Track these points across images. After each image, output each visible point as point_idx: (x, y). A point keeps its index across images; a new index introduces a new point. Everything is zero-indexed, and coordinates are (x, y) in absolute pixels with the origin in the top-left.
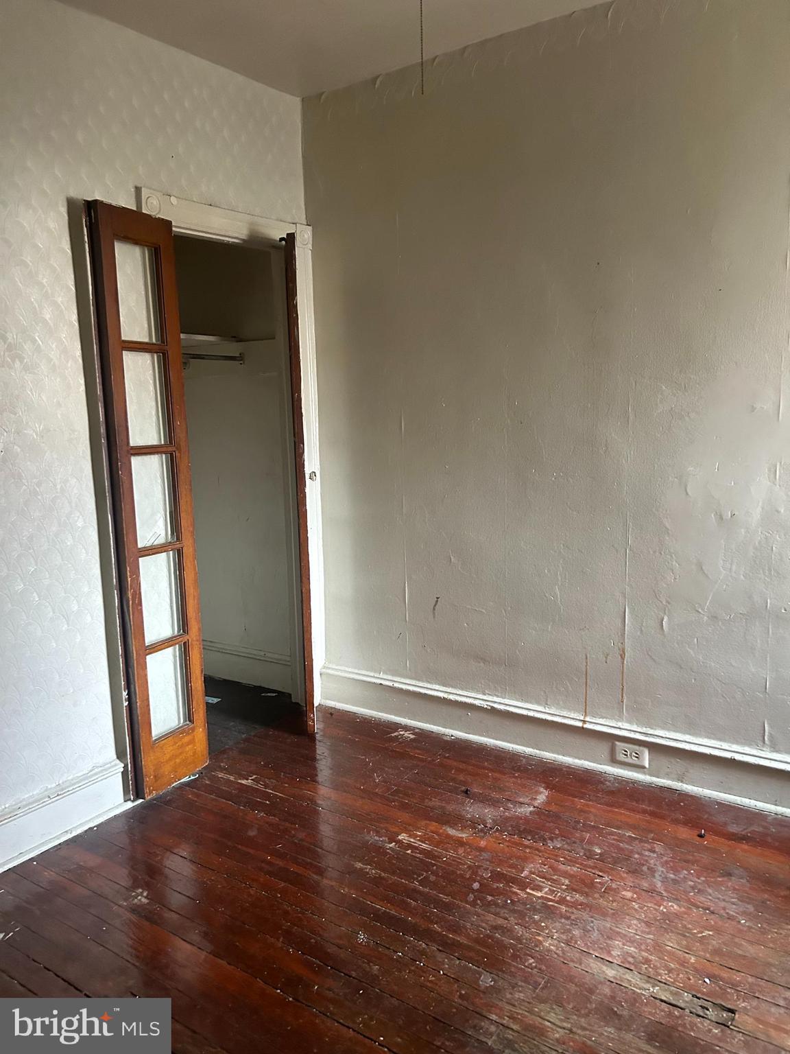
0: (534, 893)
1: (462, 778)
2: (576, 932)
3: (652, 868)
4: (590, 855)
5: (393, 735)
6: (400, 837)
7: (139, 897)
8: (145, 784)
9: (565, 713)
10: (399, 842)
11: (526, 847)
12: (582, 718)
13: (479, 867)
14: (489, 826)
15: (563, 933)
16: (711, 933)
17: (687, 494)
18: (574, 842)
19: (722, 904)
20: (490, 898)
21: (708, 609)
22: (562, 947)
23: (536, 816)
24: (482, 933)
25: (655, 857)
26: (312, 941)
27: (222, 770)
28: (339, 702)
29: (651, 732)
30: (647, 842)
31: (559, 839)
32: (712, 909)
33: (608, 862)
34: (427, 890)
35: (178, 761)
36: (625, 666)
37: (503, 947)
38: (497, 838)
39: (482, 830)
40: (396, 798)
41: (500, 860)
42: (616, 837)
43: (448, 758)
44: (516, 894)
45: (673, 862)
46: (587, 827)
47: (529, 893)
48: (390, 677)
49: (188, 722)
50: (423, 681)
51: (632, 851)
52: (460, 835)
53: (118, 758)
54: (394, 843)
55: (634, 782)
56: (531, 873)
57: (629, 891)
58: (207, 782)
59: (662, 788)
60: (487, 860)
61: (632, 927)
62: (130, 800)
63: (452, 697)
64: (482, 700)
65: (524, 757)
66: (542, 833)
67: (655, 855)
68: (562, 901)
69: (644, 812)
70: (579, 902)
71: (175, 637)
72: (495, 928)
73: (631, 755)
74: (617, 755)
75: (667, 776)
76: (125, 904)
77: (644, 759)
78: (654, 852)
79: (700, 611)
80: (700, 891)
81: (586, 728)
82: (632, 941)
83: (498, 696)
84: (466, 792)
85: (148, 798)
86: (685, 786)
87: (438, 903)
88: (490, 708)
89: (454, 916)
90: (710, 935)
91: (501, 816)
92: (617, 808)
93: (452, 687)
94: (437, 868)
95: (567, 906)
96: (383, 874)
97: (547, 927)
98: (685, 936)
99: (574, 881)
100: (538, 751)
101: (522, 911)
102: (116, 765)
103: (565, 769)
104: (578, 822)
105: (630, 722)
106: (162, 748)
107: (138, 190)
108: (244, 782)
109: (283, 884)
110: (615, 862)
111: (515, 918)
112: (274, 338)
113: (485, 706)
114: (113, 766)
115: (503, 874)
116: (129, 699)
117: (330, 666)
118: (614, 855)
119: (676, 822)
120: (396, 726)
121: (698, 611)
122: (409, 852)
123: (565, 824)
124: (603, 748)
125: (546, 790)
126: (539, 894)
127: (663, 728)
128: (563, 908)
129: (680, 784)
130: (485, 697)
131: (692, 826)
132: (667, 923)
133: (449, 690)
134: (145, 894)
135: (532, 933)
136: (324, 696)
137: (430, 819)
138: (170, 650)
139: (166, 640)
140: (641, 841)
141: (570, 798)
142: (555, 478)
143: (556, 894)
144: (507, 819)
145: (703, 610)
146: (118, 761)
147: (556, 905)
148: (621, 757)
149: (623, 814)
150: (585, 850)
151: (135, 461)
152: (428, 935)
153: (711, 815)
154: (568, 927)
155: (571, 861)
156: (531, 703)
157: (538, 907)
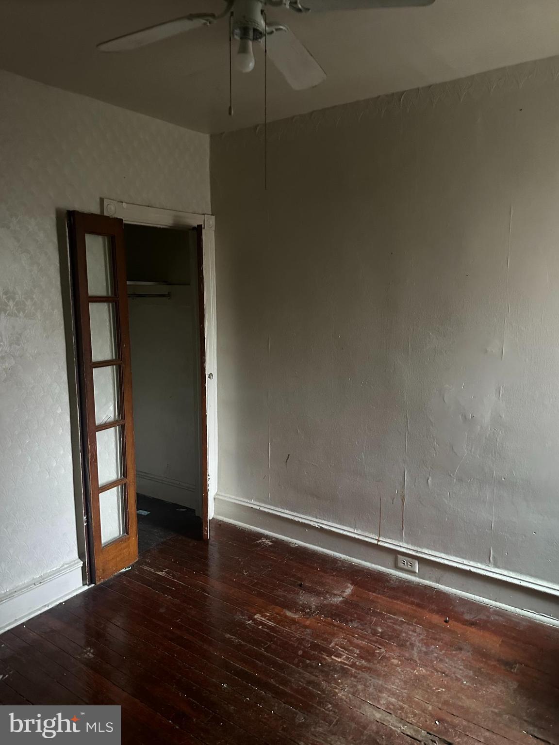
0: (337, 659)
1: (299, 576)
2: (360, 687)
3: (413, 644)
4: (375, 633)
5: (258, 542)
6: (256, 617)
7: (88, 653)
8: (96, 575)
9: (366, 534)
10: (254, 620)
11: (335, 626)
12: (377, 538)
13: (303, 639)
14: (312, 610)
15: (351, 687)
16: (444, 690)
17: (444, 402)
18: (366, 624)
19: (453, 670)
20: (308, 662)
21: (457, 474)
22: (349, 697)
23: (344, 604)
24: (300, 686)
25: (415, 635)
26: (194, 688)
27: (147, 564)
28: (225, 517)
29: (420, 550)
30: (412, 625)
31: (356, 621)
32: (447, 673)
33: (386, 639)
34: (269, 655)
35: (118, 559)
36: (404, 507)
37: (312, 696)
38: (317, 619)
39: (308, 613)
40: (256, 588)
41: (318, 635)
42: (392, 621)
43: (292, 560)
44: (325, 659)
45: (427, 639)
46: (375, 613)
47: (333, 659)
48: (258, 503)
49: (125, 534)
50: (279, 507)
51: (401, 631)
52: (294, 616)
53: (79, 558)
54: (251, 621)
55: (409, 582)
56: (336, 644)
57: (396, 659)
58: (137, 573)
59: (426, 587)
60: (309, 634)
61: (395, 684)
62: (87, 584)
63: (296, 519)
64: (315, 522)
65: (340, 561)
66: (346, 616)
67: (416, 634)
68: (353, 665)
69: (412, 603)
70: (364, 666)
71: (119, 480)
72: (310, 682)
73: (407, 564)
74: (399, 564)
75: (430, 579)
76: (79, 657)
77: (415, 567)
78: (415, 632)
79: (452, 475)
80: (441, 660)
81: (379, 545)
82: (394, 694)
83: (325, 520)
84: (301, 585)
85: (98, 583)
86: (440, 585)
87: (275, 664)
88: (319, 527)
89: (284, 673)
90: (443, 691)
91: (321, 603)
92: (395, 600)
93: (297, 512)
94: (277, 639)
95: (356, 669)
96: (243, 643)
97: (342, 683)
98: (427, 691)
99: (362, 651)
100: (349, 558)
101: (328, 671)
102: (78, 563)
103: (365, 571)
104: (370, 609)
105: (407, 543)
106: (108, 552)
107: (102, 200)
108: (160, 573)
109: (179, 647)
110: (390, 638)
111: (323, 676)
112: (189, 284)
113: (317, 526)
114: (76, 564)
115: (318, 645)
116: (87, 521)
117: (220, 494)
118: (390, 633)
119: (432, 611)
120: (260, 536)
121: (450, 476)
122: (260, 627)
123: (361, 610)
124: (390, 559)
125: (352, 585)
126: (339, 660)
127: (428, 548)
128: (354, 670)
129: (437, 584)
130: (317, 520)
131: (442, 614)
132: (416, 682)
133: (295, 514)
134: (92, 651)
135: (332, 687)
136: (216, 513)
137: (277, 604)
138: (115, 488)
139: (112, 483)
140: (408, 624)
141: (367, 592)
142: (363, 385)
143: (350, 660)
144: (325, 605)
145: (453, 475)
146: (79, 560)
147: (349, 667)
148: (401, 565)
149: (399, 605)
150: (372, 629)
151: (95, 371)
152: (266, 686)
153: (454, 606)
154: (355, 683)
155: (362, 637)
156: (346, 526)
157: (338, 669)
